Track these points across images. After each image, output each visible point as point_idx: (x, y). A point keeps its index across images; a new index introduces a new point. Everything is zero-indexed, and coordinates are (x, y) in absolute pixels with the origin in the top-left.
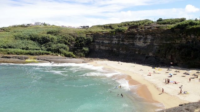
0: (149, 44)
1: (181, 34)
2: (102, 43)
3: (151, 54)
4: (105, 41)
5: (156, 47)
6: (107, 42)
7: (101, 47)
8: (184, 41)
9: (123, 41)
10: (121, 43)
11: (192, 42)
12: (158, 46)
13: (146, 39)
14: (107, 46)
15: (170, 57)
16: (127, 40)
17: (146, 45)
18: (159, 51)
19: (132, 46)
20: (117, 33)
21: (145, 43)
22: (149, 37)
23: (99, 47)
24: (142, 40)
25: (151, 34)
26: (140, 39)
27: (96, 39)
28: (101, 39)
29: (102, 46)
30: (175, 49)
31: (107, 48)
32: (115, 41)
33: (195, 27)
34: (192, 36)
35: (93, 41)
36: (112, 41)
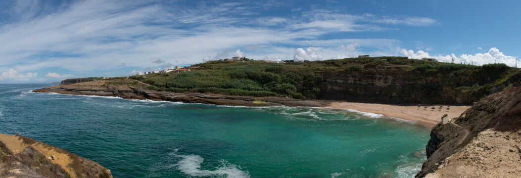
0: (390, 84)
1: (421, 76)
2: (336, 82)
3: (394, 94)
4: (338, 81)
5: (398, 87)
6: (341, 81)
7: (334, 88)
8: (424, 82)
9: (360, 80)
10: (358, 82)
11: (431, 83)
12: (401, 86)
13: (386, 79)
14: (342, 86)
15: (414, 96)
16: (365, 79)
17: (386, 85)
18: (403, 91)
19: (371, 86)
20: (353, 72)
21: (385, 83)
22: (390, 77)
23: (332, 87)
24: (382, 80)
25: (392, 75)
26: (380, 79)
27: (327, 78)
28: (334, 78)
29: (335, 86)
30: (418, 89)
31: (341, 89)
32: (351, 80)
33: (431, 70)
34: (431, 78)
35: (325, 81)
36: (348, 80)
